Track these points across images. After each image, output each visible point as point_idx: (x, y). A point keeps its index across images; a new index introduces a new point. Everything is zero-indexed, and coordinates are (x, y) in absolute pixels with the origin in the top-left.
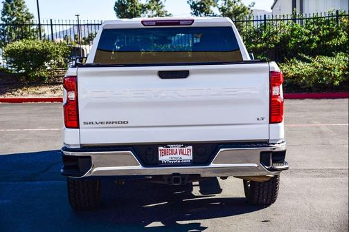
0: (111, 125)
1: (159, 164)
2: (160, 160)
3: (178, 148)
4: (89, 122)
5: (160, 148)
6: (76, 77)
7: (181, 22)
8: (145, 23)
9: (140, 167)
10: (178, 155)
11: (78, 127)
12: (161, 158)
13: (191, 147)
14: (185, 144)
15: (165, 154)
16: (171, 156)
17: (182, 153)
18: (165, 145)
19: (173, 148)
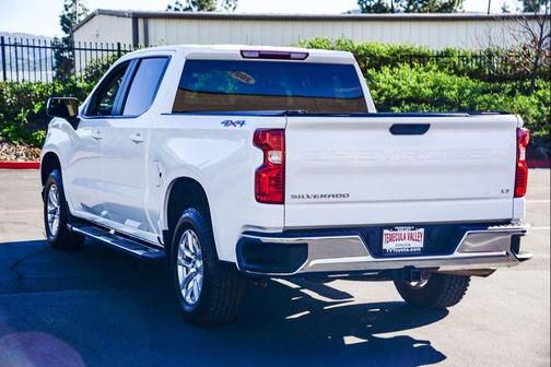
0: (327, 199)
1: (383, 254)
2: (384, 247)
3: (407, 231)
4: (297, 194)
5: (385, 231)
6: (283, 130)
7: (293, 56)
8: (245, 55)
9: (370, 258)
10: (406, 241)
11: (283, 202)
12: (386, 246)
13: (422, 230)
14: (416, 226)
15: (391, 240)
16: (398, 242)
17: (411, 238)
18: (392, 227)
19: (401, 231)
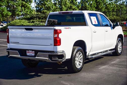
1: (27, 56)
3: (31, 51)
9: (20, 56)
10: (31, 54)
11: (9, 43)
13: (34, 51)
15: (28, 53)
18: (28, 50)
